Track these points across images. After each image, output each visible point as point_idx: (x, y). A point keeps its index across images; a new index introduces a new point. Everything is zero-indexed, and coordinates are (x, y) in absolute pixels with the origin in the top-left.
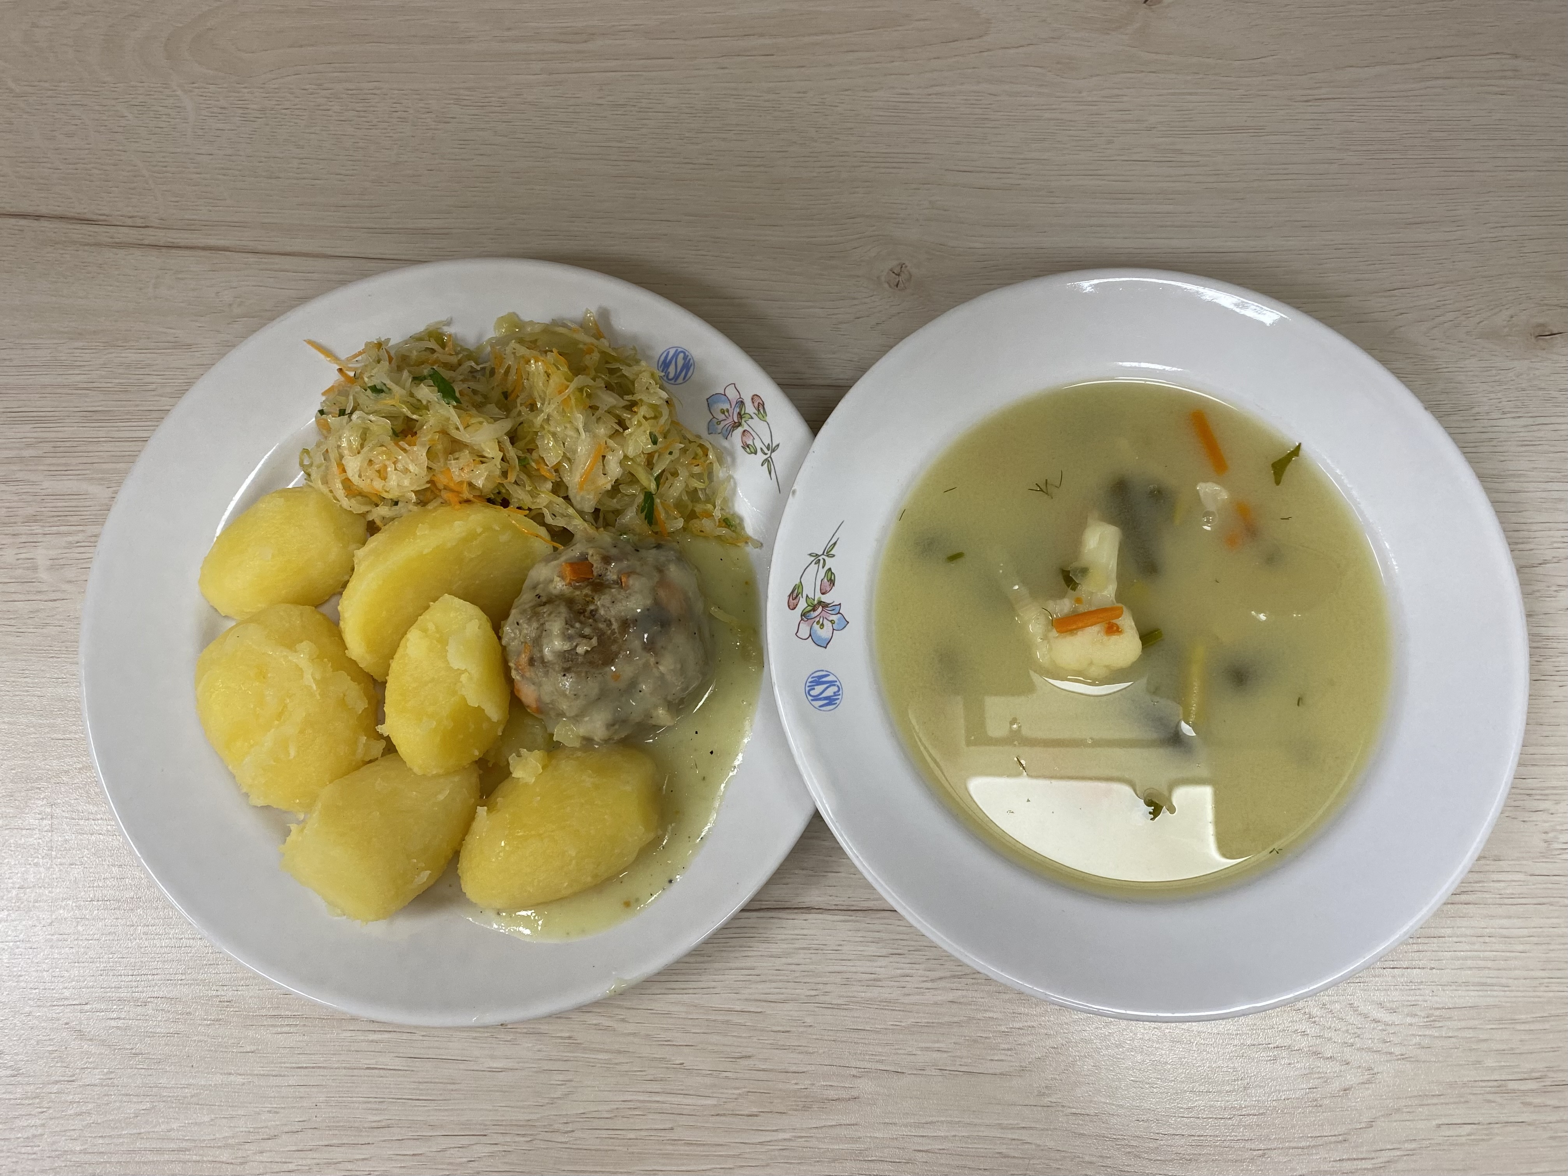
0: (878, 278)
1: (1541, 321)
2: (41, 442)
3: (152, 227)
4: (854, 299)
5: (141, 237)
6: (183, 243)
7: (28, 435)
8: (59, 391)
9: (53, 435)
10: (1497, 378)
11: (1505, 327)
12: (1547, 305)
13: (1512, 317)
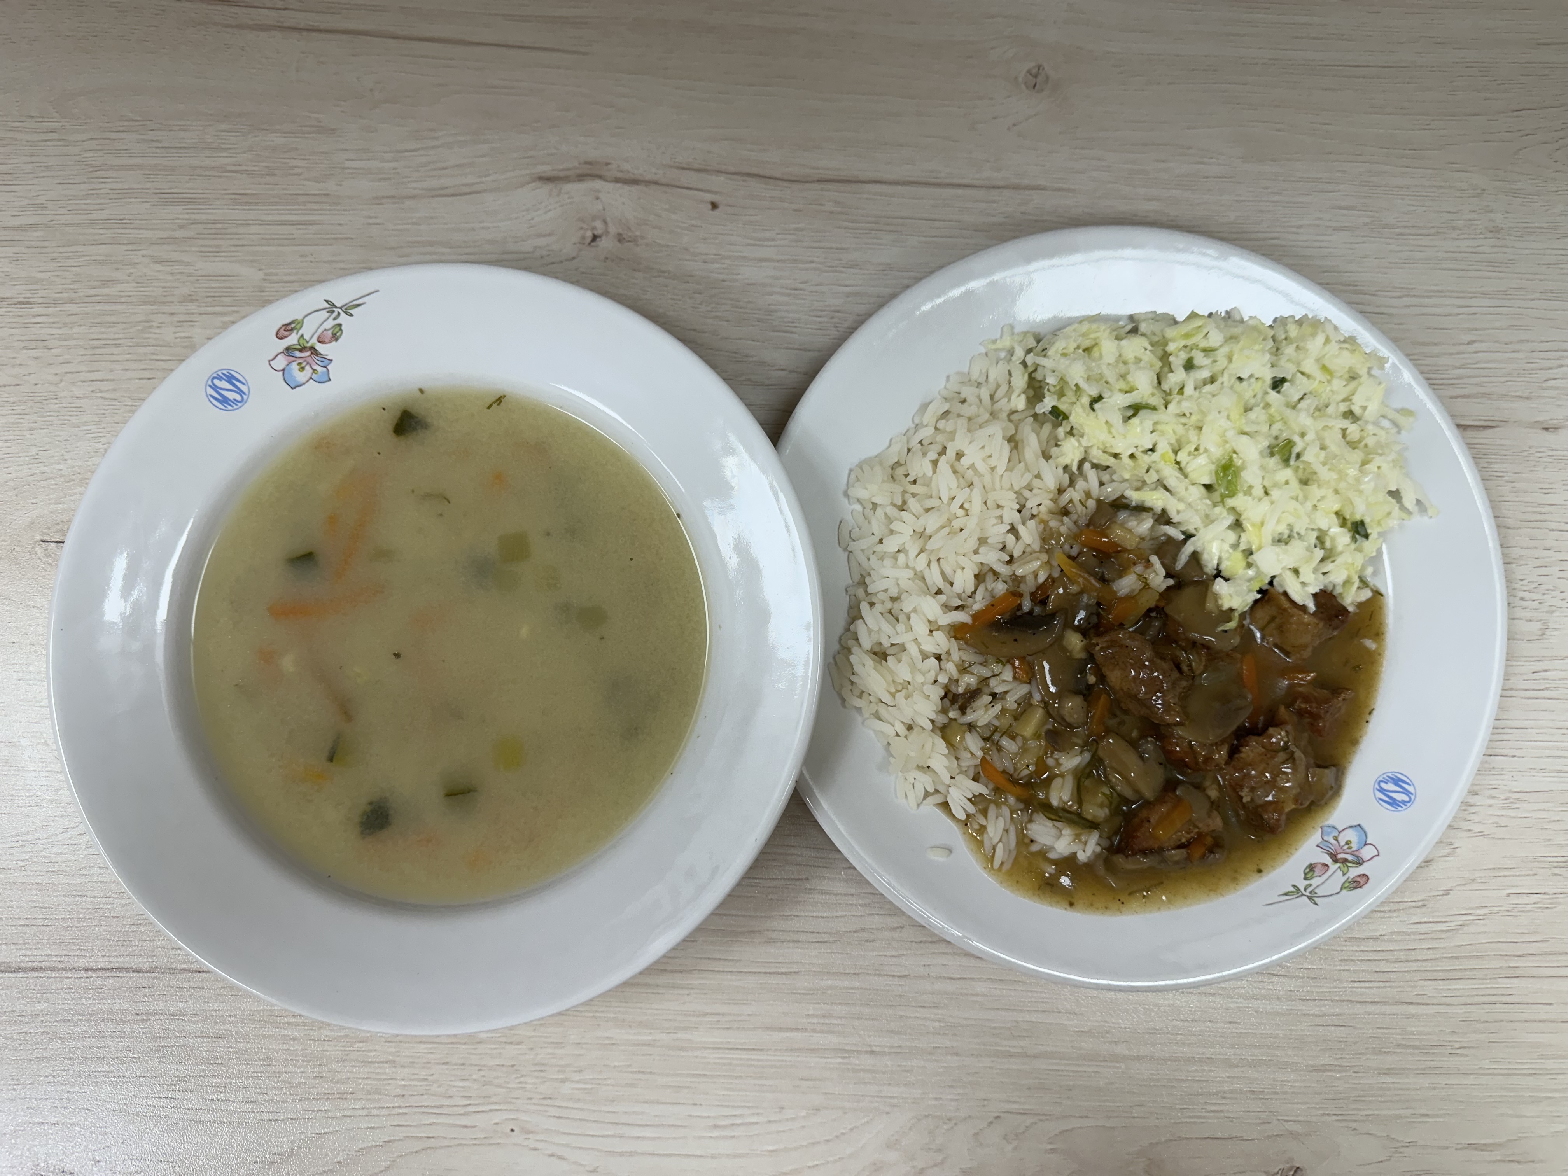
2: (192, 224)
3: (292, 9)
5: (282, 19)
6: (323, 26)
7: (180, 216)
8: (207, 173)
9: (204, 217)
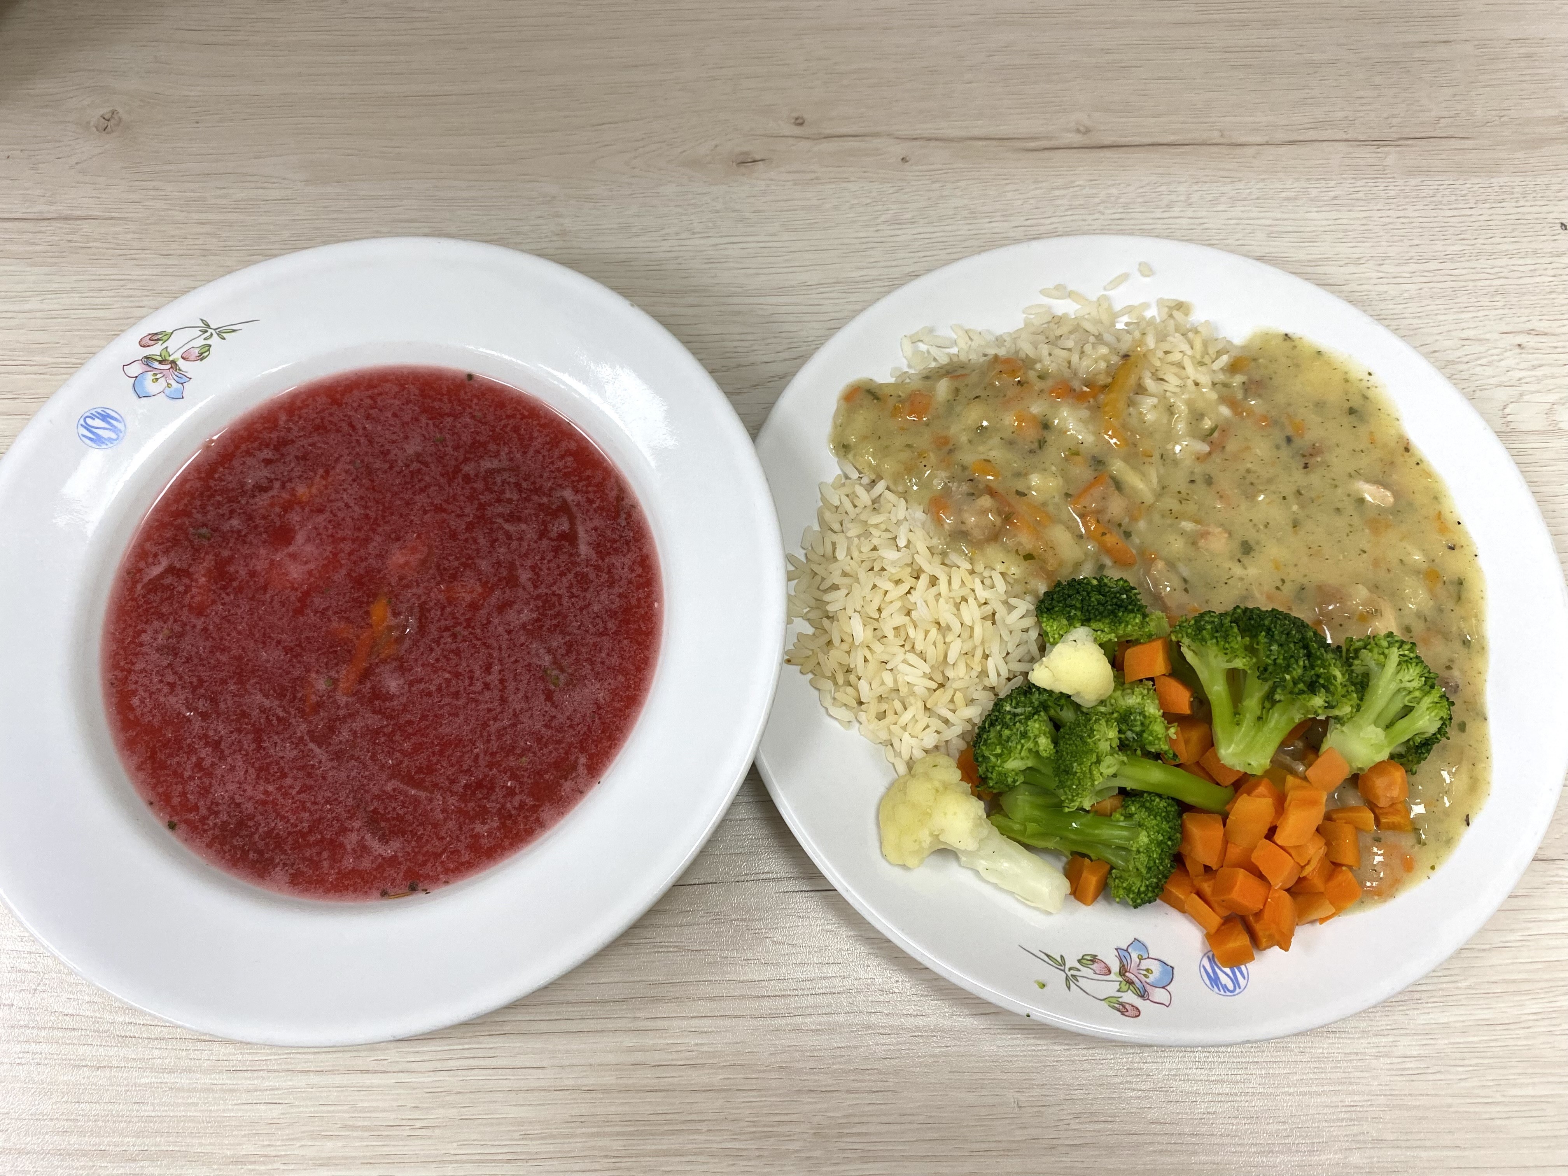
0: (88, 123)
1: (746, 148)
4: (60, 141)
10: (693, 201)
11: (707, 155)
12: (753, 135)
13: (716, 146)
